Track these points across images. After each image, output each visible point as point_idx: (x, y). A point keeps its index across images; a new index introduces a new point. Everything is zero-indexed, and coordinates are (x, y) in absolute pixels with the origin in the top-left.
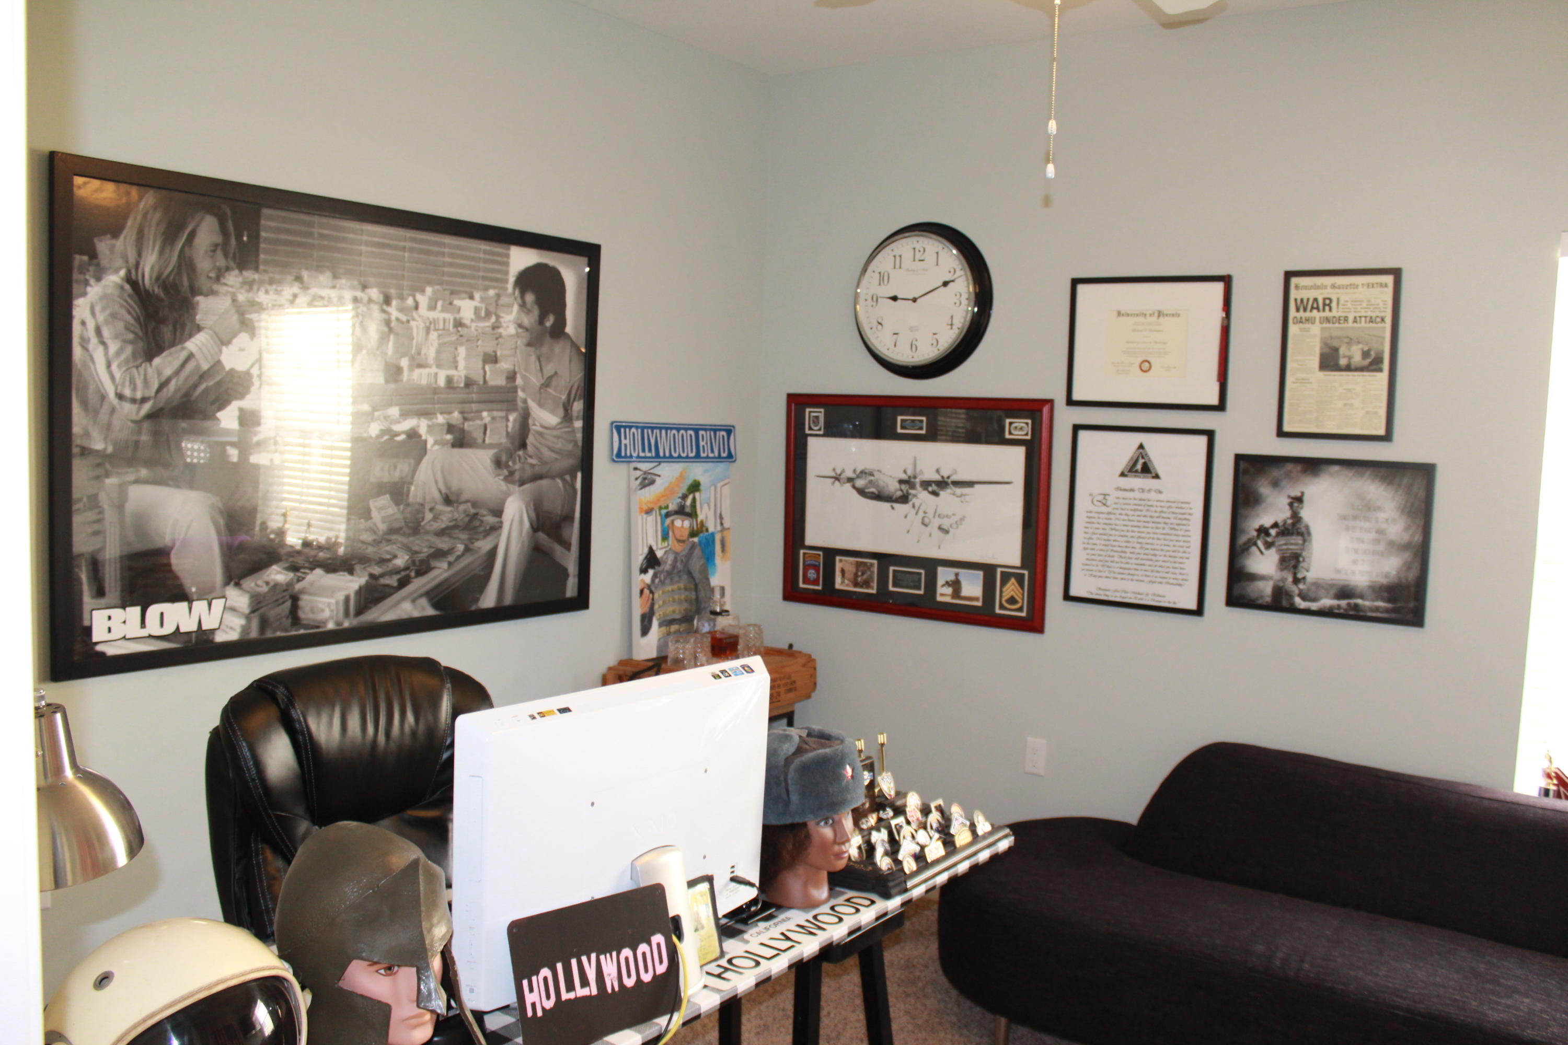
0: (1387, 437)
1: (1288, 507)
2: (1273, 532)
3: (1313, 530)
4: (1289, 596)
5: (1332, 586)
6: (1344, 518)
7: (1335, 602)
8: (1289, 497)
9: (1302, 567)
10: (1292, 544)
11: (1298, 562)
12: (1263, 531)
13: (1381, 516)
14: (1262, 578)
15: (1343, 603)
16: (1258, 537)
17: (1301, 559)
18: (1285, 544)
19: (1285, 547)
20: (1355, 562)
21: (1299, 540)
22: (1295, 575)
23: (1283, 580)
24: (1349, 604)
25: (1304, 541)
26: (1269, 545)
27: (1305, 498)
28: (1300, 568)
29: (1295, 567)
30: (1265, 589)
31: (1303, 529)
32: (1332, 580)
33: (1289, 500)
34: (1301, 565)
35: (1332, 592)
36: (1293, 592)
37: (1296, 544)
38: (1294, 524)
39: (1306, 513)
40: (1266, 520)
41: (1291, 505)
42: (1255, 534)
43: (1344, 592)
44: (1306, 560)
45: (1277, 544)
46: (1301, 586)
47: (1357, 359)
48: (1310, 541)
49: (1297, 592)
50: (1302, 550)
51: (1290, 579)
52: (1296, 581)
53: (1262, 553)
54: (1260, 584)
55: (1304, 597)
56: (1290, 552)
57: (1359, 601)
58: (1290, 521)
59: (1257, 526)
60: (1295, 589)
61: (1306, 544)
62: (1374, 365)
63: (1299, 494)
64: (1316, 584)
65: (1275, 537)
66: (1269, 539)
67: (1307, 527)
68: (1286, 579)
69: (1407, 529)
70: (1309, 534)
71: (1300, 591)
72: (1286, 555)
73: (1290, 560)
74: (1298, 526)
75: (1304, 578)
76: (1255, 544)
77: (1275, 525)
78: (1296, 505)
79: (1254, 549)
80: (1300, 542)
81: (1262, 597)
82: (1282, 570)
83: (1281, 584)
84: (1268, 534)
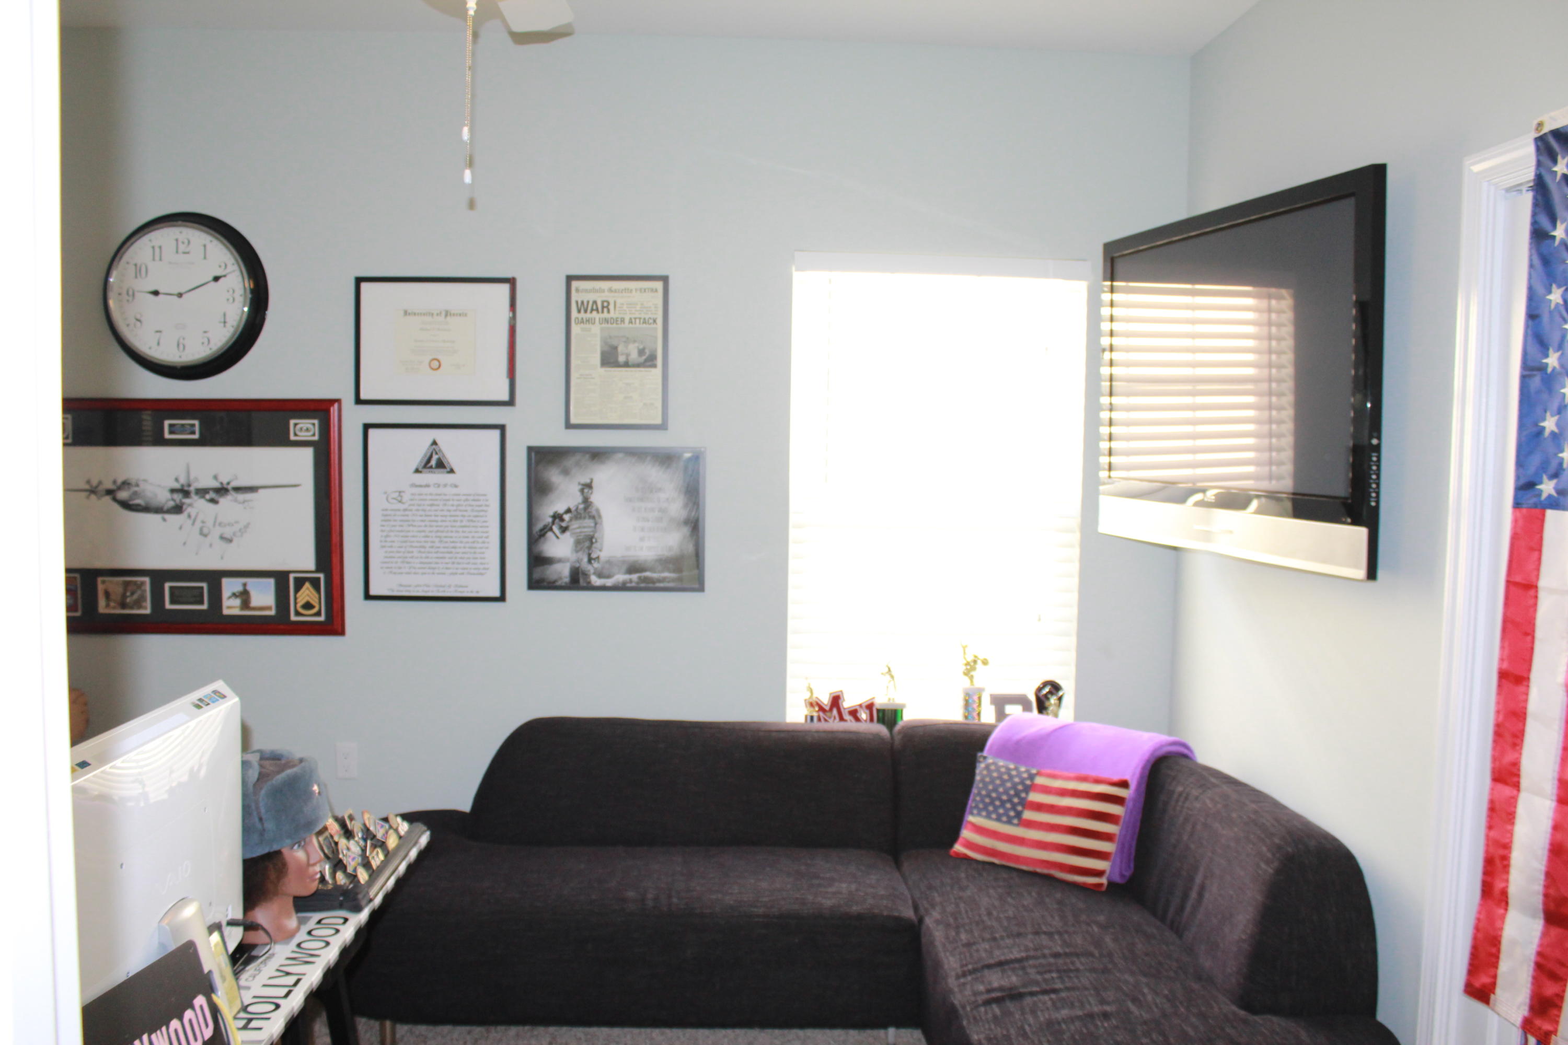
0: (663, 427)
1: (579, 494)
2: (567, 517)
3: (604, 513)
4: (586, 575)
5: (624, 562)
6: (630, 500)
7: (627, 577)
8: (579, 484)
9: (596, 548)
10: (584, 527)
11: (592, 543)
12: (557, 517)
13: (662, 496)
14: (560, 561)
15: (635, 577)
16: (553, 523)
17: (594, 540)
18: (579, 527)
19: (578, 530)
20: (642, 539)
21: (589, 522)
22: (589, 555)
23: (579, 561)
24: (640, 578)
25: (596, 524)
26: (564, 530)
27: (594, 485)
28: (593, 549)
29: (590, 548)
30: (563, 571)
31: (594, 513)
32: (623, 557)
33: (580, 487)
34: (594, 545)
35: (624, 568)
36: (589, 571)
37: (589, 527)
38: (585, 509)
39: (597, 498)
40: (560, 508)
41: (582, 491)
42: (550, 520)
43: (633, 568)
44: (598, 540)
45: (571, 527)
46: (596, 565)
47: (634, 356)
48: (601, 524)
49: (592, 571)
50: (595, 532)
51: (586, 559)
52: (590, 560)
53: (557, 537)
54: (557, 567)
55: (600, 575)
56: (583, 534)
57: (648, 574)
58: (582, 506)
59: (551, 513)
60: (590, 569)
61: (598, 526)
62: (649, 361)
63: (588, 481)
64: (609, 562)
65: (568, 522)
66: (564, 524)
67: (598, 511)
68: (582, 560)
69: (686, 506)
70: (600, 516)
71: (595, 569)
72: (580, 537)
73: (584, 542)
74: (589, 510)
75: (598, 558)
76: (551, 529)
77: (568, 511)
78: (586, 491)
79: (550, 534)
80: (593, 525)
81: (561, 578)
82: (577, 551)
83: (577, 565)
84: (562, 520)
